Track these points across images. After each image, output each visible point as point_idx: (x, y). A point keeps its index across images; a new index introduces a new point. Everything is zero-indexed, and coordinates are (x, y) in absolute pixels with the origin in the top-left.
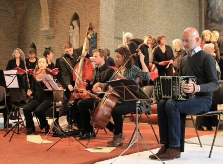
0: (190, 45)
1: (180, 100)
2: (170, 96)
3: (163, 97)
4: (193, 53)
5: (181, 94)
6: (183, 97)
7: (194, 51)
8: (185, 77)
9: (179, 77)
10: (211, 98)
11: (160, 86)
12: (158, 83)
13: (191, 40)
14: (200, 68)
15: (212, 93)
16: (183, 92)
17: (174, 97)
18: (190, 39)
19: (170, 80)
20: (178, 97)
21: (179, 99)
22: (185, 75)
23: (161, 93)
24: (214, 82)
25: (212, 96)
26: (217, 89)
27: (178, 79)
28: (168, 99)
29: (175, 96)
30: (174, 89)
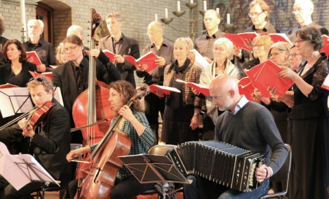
4: (237, 109)
7: (238, 106)
30: (238, 175)
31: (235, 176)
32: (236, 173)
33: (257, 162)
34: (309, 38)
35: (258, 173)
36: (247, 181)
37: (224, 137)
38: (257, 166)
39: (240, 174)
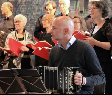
2: (55, 89)
4: (68, 46)
11: (43, 77)
19: (56, 71)
20: (66, 90)
30: (61, 82)
31: (59, 82)
32: (59, 80)
33: (74, 70)
34: (101, 7)
35: (75, 78)
36: (67, 84)
38: (74, 73)
39: (62, 80)
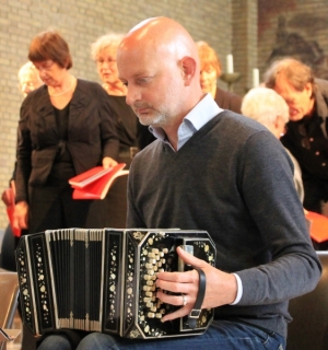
0: (156, 96)
1: (140, 341)
2: (94, 317)
3: (59, 323)
4: (184, 134)
5: (146, 310)
6: (154, 323)
7: (189, 123)
8: (162, 232)
9: (137, 232)
10: (283, 329)
11: (47, 274)
12: (34, 261)
13: (158, 76)
14: (227, 200)
15: (284, 310)
16: (156, 302)
17: (110, 326)
18: (151, 71)
19: (96, 245)
20: (130, 325)
21: (133, 335)
22: (164, 226)
23: (50, 305)
24: (299, 254)
25: (284, 324)
26: (312, 287)
27: (132, 242)
28: (83, 334)
29: (117, 321)
30: (112, 288)
37: (149, 218)
39: (117, 283)
